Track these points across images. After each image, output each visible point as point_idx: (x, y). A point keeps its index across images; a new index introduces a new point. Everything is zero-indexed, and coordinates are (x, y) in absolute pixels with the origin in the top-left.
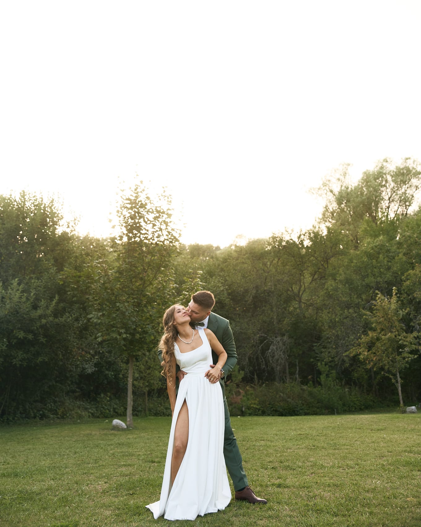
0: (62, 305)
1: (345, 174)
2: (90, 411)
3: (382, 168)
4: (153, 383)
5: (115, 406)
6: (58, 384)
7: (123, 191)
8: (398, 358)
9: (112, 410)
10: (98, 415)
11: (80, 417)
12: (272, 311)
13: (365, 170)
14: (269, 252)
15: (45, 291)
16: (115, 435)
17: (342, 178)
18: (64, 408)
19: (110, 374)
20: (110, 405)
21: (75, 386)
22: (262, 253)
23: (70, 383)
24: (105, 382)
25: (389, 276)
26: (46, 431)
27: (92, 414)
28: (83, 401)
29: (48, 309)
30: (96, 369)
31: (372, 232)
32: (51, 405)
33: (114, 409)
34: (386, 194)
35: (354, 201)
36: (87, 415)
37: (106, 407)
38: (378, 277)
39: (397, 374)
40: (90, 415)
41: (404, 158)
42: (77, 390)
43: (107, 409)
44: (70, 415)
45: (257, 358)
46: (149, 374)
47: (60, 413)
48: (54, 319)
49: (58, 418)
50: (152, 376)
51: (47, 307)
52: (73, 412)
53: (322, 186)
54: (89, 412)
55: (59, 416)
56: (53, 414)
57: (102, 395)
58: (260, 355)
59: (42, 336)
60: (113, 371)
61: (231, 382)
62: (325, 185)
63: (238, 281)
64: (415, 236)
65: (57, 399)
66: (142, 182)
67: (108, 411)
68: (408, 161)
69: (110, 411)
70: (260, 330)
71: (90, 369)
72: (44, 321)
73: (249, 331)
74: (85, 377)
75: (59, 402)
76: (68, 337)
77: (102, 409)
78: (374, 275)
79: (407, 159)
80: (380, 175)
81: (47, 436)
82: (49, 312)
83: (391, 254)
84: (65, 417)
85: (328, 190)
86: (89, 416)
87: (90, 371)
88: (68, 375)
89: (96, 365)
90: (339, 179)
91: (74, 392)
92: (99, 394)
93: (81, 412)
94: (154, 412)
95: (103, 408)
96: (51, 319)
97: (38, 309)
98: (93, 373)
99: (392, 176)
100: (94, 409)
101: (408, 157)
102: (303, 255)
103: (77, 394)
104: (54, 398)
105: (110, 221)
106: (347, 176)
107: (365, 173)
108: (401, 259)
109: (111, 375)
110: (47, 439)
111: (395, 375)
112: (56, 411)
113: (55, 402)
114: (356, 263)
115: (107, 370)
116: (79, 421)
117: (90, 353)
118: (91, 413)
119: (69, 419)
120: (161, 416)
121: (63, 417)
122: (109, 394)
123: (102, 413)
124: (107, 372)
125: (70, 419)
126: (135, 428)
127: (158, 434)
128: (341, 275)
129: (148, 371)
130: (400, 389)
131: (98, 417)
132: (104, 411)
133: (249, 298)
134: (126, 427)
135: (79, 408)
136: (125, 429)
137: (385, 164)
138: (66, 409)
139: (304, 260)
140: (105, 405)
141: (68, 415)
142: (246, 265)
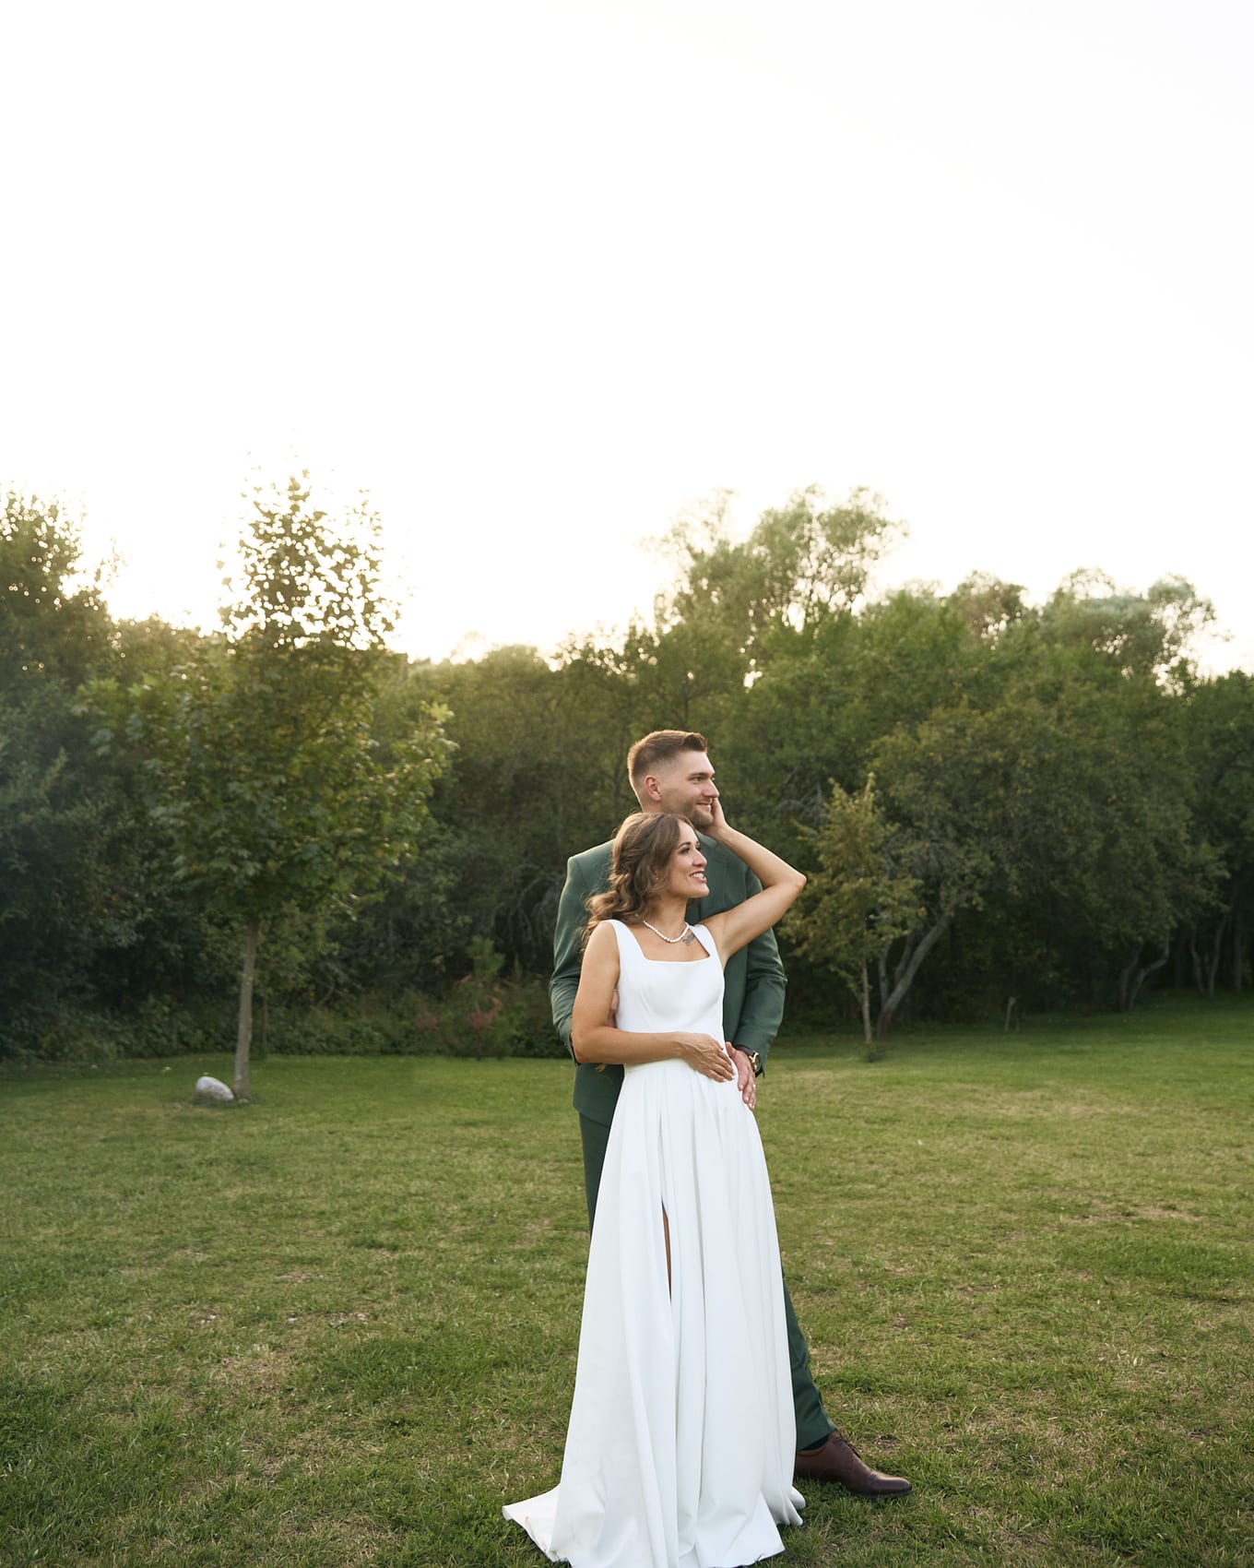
0: (72, 776)
1: (720, 515)
2: (122, 1039)
3: (802, 504)
4: (286, 978)
5: (183, 1028)
6: (41, 971)
7: (258, 490)
8: (868, 935)
9: (174, 1037)
10: (140, 1048)
11: (97, 1055)
12: (556, 811)
13: (768, 508)
14: (558, 675)
15: (30, 738)
16: (211, 1123)
17: (714, 520)
18: (57, 1032)
19: (173, 948)
20: (170, 1025)
21: (86, 976)
22: (542, 677)
23: (71, 967)
24: (161, 967)
25: (829, 747)
26: (20, 1102)
27: (126, 1047)
28: (104, 1016)
29: (37, 785)
30: (142, 937)
31: (789, 645)
32: (22, 1023)
33: (180, 1034)
34: (808, 564)
35: (741, 574)
36: (115, 1049)
37: (160, 1031)
38: (805, 746)
39: (861, 971)
40: (122, 1049)
41: (855, 487)
42: (90, 986)
43: (164, 1035)
44: (71, 1050)
45: (515, 918)
46: (277, 954)
47: (45, 1045)
48: (54, 814)
49: (40, 1057)
50: (284, 960)
51: (36, 781)
52: (80, 1044)
53: (670, 536)
54: (118, 1043)
55: (42, 1052)
56: (26, 1048)
57: (152, 1000)
58: (521, 911)
59: (17, 855)
60: (180, 942)
61: (471, 980)
62: (676, 534)
63: (481, 739)
64: (887, 659)
65: (38, 1009)
66: (305, 473)
67: (164, 1040)
68: (862, 494)
69: (169, 1040)
70: (526, 854)
71: (125, 937)
72: (25, 818)
73: (501, 857)
74: (112, 956)
75: (44, 1014)
76: (83, 858)
77: (150, 1035)
78: (797, 743)
79: (861, 490)
80: (798, 518)
81: (21, 1118)
82: (41, 793)
83: (831, 697)
84: (58, 1054)
85: (683, 545)
86: (119, 1052)
87: (124, 941)
88: (68, 949)
89: (140, 928)
90: (706, 523)
91: (81, 990)
92: (145, 997)
93: (100, 1042)
94: (278, 1043)
95: (154, 1032)
96: (44, 811)
97: (11, 783)
98: (131, 948)
99: (824, 525)
100: (131, 1036)
101: (863, 486)
102: (634, 687)
103: (89, 997)
104: (29, 1005)
105: (220, 565)
106: (725, 519)
107: (768, 513)
108: (856, 709)
109: (176, 950)
110: (24, 1129)
111: (856, 974)
112: (35, 1038)
113: (32, 1014)
114: (757, 713)
115: (166, 938)
116: (94, 1066)
117: (132, 899)
118: (123, 1044)
119: (69, 1063)
120: (293, 1053)
121: (52, 1056)
122: (168, 997)
123: (149, 1045)
124: (166, 945)
125: (73, 1060)
126: (256, 1099)
127: (324, 1121)
128: (723, 736)
129: (273, 948)
130: (866, 1005)
131: (140, 1055)
132: (155, 1040)
133: (505, 781)
134: (231, 1097)
135: (93, 1031)
136: (230, 1101)
137: (809, 497)
138: (62, 1034)
139: (634, 699)
140: (159, 1026)
141: (66, 1050)
142: (498, 703)
